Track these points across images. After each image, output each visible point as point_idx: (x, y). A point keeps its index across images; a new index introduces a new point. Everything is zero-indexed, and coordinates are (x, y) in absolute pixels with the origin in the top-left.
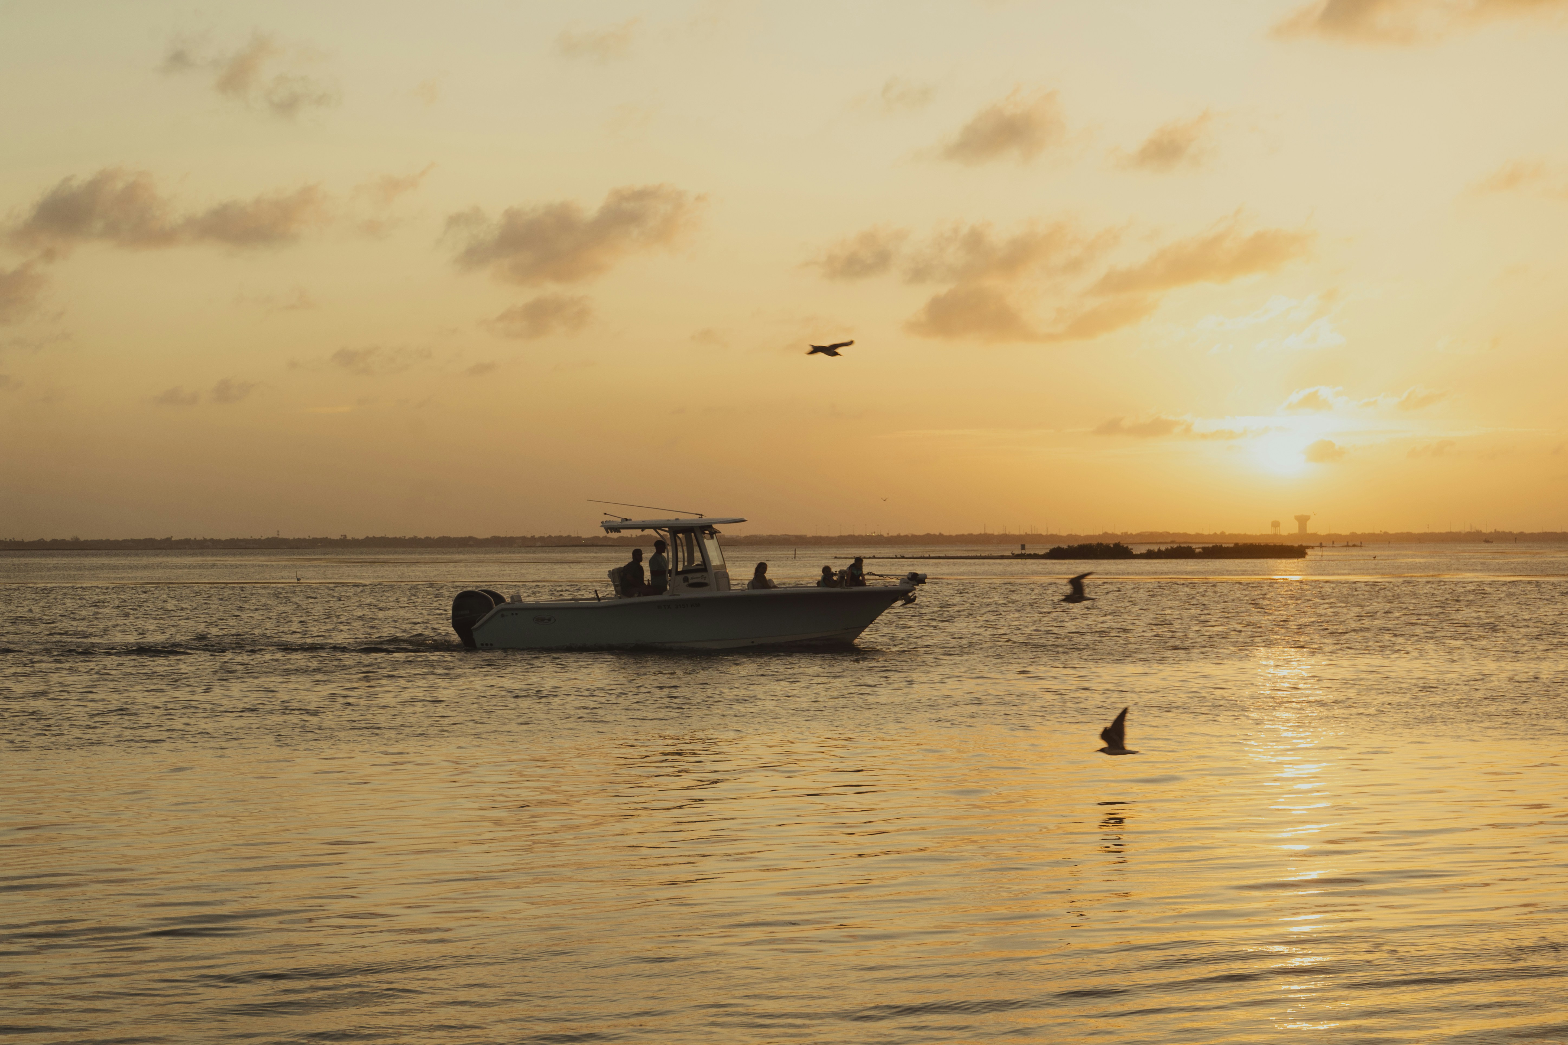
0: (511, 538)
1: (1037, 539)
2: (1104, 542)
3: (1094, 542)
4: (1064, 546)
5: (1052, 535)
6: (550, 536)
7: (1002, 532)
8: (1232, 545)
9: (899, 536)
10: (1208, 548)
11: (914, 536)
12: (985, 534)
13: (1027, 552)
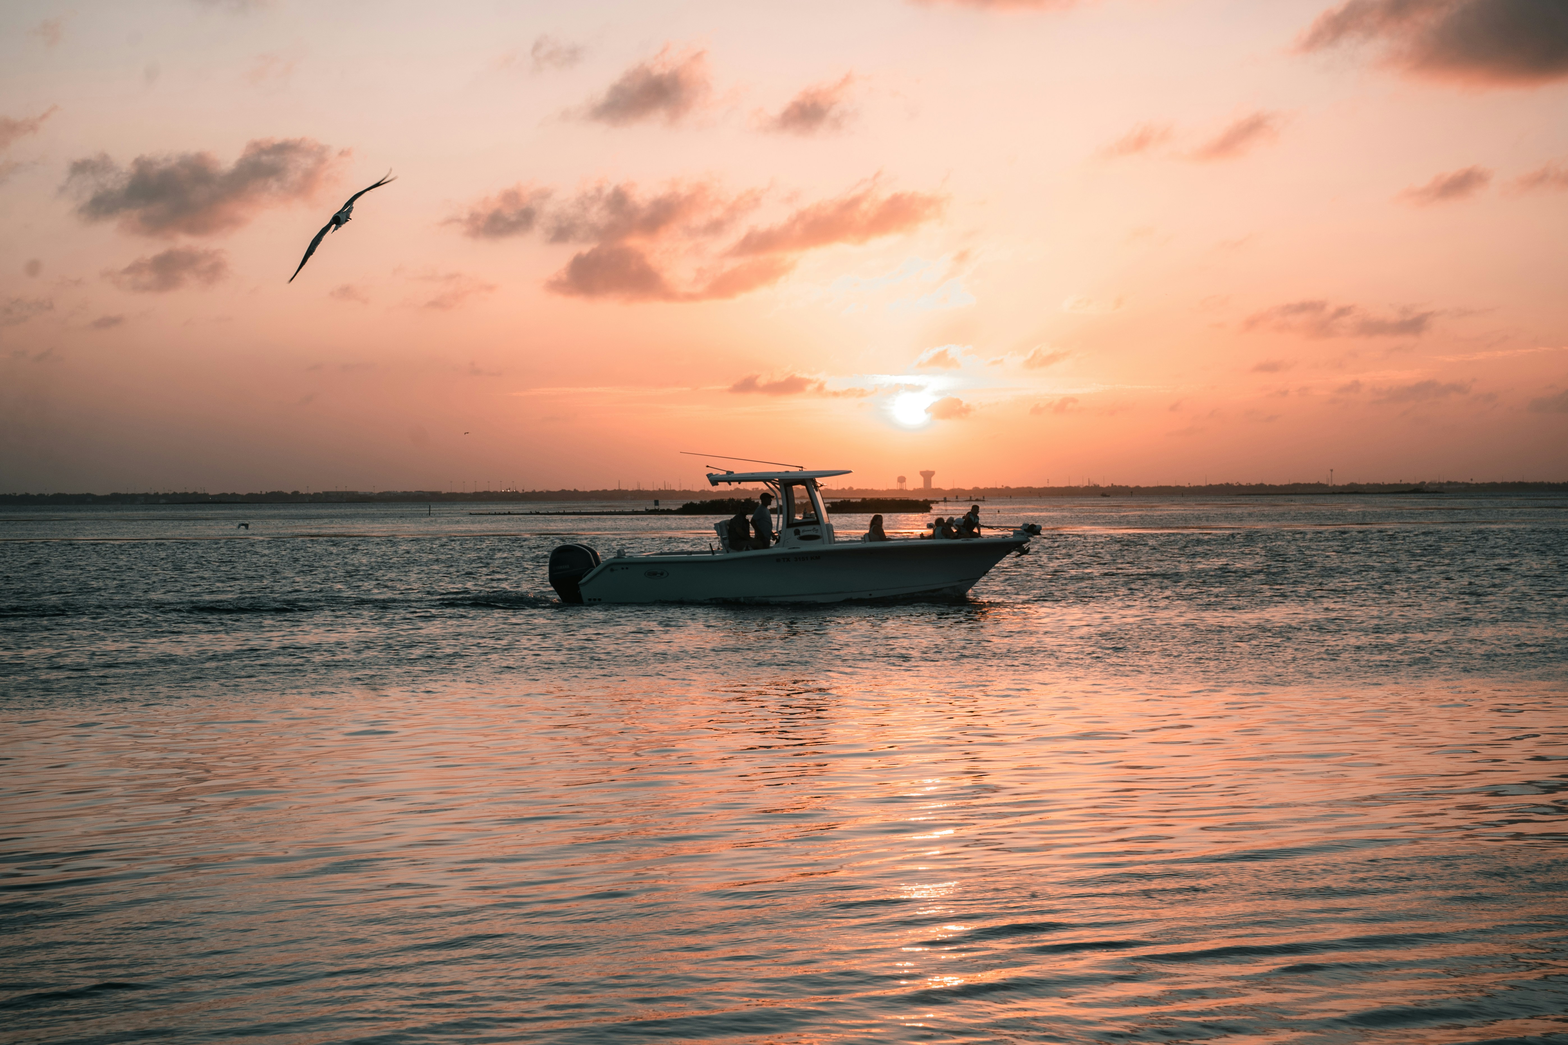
0: (133, 495)
1: (670, 494)
2: (736, 498)
3: (726, 498)
4: (697, 502)
5: (685, 491)
6: (175, 493)
7: (636, 488)
8: (859, 500)
9: (534, 492)
10: (836, 503)
11: (548, 492)
12: (620, 490)
13: (661, 507)
